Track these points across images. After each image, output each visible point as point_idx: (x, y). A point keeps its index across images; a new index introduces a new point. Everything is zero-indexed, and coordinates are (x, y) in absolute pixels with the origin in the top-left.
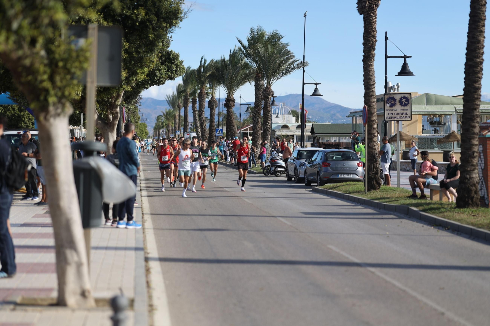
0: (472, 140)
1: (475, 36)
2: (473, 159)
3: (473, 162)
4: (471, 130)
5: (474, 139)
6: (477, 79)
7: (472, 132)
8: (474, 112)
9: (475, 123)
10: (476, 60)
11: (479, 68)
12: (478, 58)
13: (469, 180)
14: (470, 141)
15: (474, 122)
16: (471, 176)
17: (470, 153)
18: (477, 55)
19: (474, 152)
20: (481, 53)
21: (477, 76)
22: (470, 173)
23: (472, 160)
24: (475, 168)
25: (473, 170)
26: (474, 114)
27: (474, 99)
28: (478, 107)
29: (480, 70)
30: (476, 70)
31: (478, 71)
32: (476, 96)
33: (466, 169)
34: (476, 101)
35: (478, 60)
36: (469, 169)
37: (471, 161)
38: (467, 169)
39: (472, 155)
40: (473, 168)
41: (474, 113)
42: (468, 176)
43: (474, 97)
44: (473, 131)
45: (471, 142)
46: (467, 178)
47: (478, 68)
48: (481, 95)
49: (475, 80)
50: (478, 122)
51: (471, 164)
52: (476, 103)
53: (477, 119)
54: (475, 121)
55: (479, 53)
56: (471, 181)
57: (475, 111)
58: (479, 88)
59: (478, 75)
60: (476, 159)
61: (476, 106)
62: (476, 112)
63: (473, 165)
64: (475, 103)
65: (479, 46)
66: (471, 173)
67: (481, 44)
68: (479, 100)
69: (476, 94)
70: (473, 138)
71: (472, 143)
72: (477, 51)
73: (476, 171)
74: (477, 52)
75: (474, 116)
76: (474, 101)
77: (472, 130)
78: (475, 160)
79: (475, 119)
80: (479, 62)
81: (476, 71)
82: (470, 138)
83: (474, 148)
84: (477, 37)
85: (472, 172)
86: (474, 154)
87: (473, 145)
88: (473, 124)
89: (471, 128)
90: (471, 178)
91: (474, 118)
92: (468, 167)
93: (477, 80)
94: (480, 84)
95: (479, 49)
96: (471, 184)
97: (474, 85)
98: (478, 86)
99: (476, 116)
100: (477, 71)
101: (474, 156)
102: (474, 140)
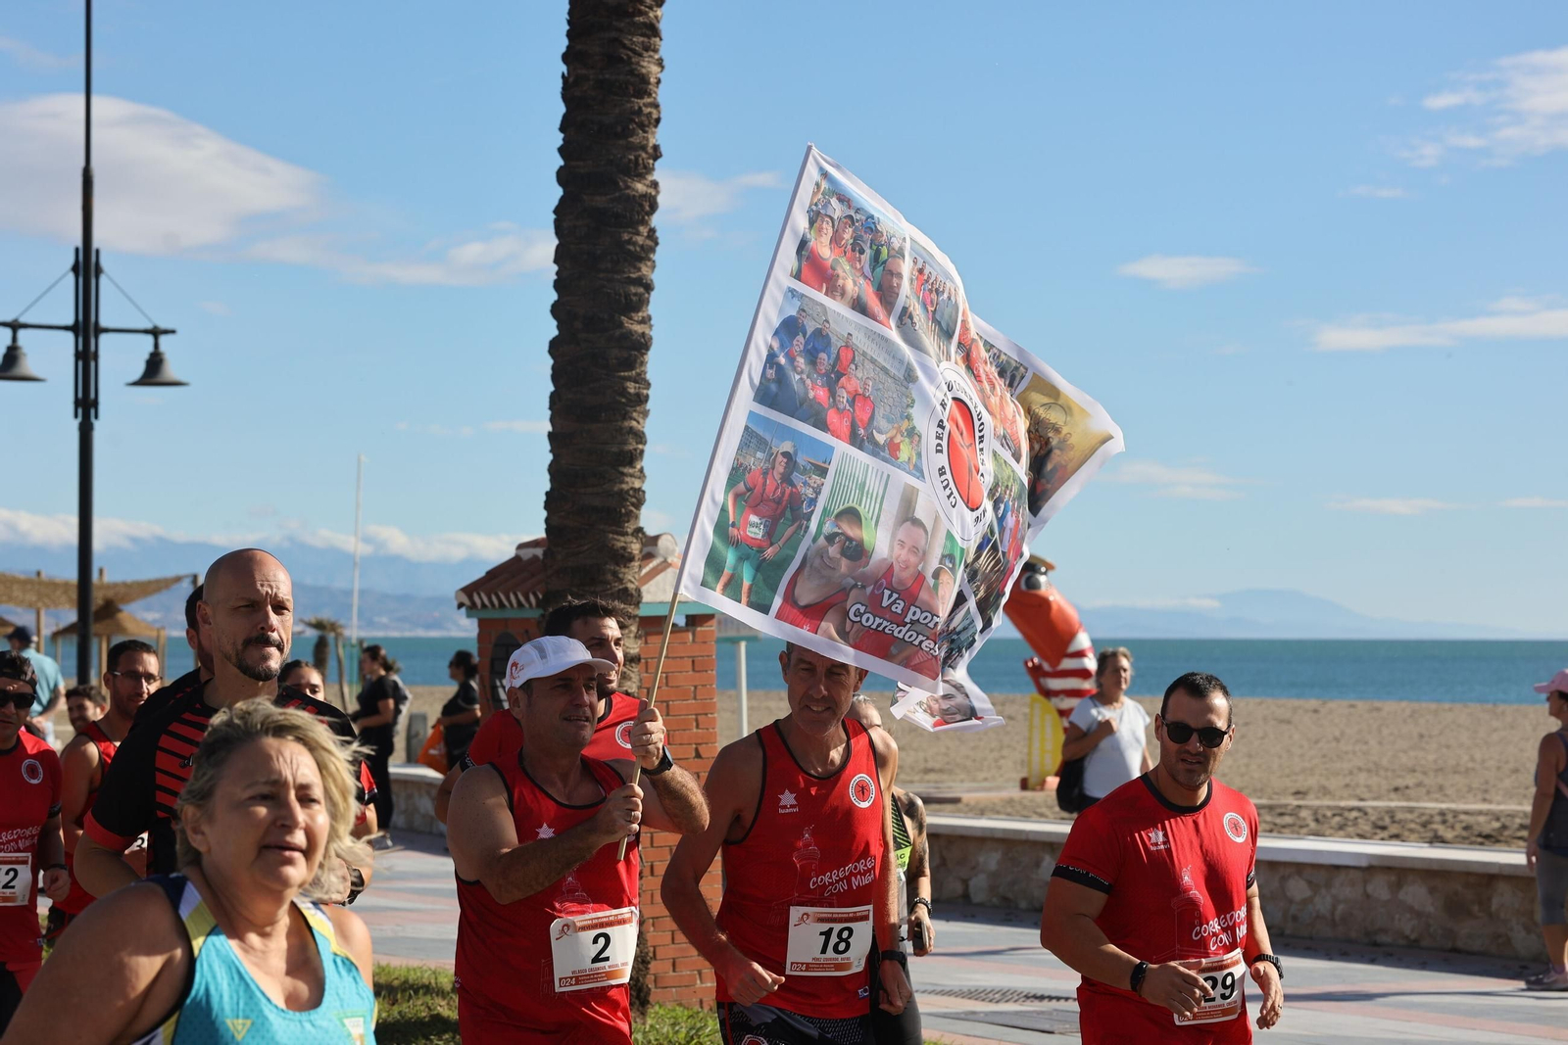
1: (624, 54)
4: (609, 577)
6: (633, 289)
7: (618, 586)
8: (622, 474)
9: (629, 539)
10: (628, 187)
11: (643, 230)
12: (641, 177)
15: (625, 534)
18: (632, 157)
20: (650, 151)
21: (633, 276)
26: (625, 487)
27: (623, 400)
28: (640, 446)
29: (649, 243)
30: (629, 242)
31: (642, 247)
32: (631, 387)
34: (635, 415)
35: (640, 187)
41: (621, 481)
43: (624, 392)
44: (621, 581)
47: (638, 233)
48: (648, 385)
49: (627, 296)
50: (640, 530)
52: (634, 423)
53: (637, 517)
54: (630, 527)
55: (644, 148)
57: (627, 470)
58: (643, 345)
59: (639, 270)
61: (632, 445)
62: (632, 476)
64: (626, 424)
65: (647, 110)
67: (649, 100)
68: (638, 408)
69: (633, 373)
72: (633, 133)
74: (634, 140)
75: (622, 496)
76: (626, 416)
77: (615, 574)
79: (631, 516)
80: (644, 196)
81: (631, 248)
84: (635, 60)
88: (619, 542)
89: (611, 567)
91: (623, 510)
93: (635, 294)
94: (646, 320)
95: (643, 127)
97: (621, 325)
98: (638, 328)
99: (634, 500)
100: (638, 249)
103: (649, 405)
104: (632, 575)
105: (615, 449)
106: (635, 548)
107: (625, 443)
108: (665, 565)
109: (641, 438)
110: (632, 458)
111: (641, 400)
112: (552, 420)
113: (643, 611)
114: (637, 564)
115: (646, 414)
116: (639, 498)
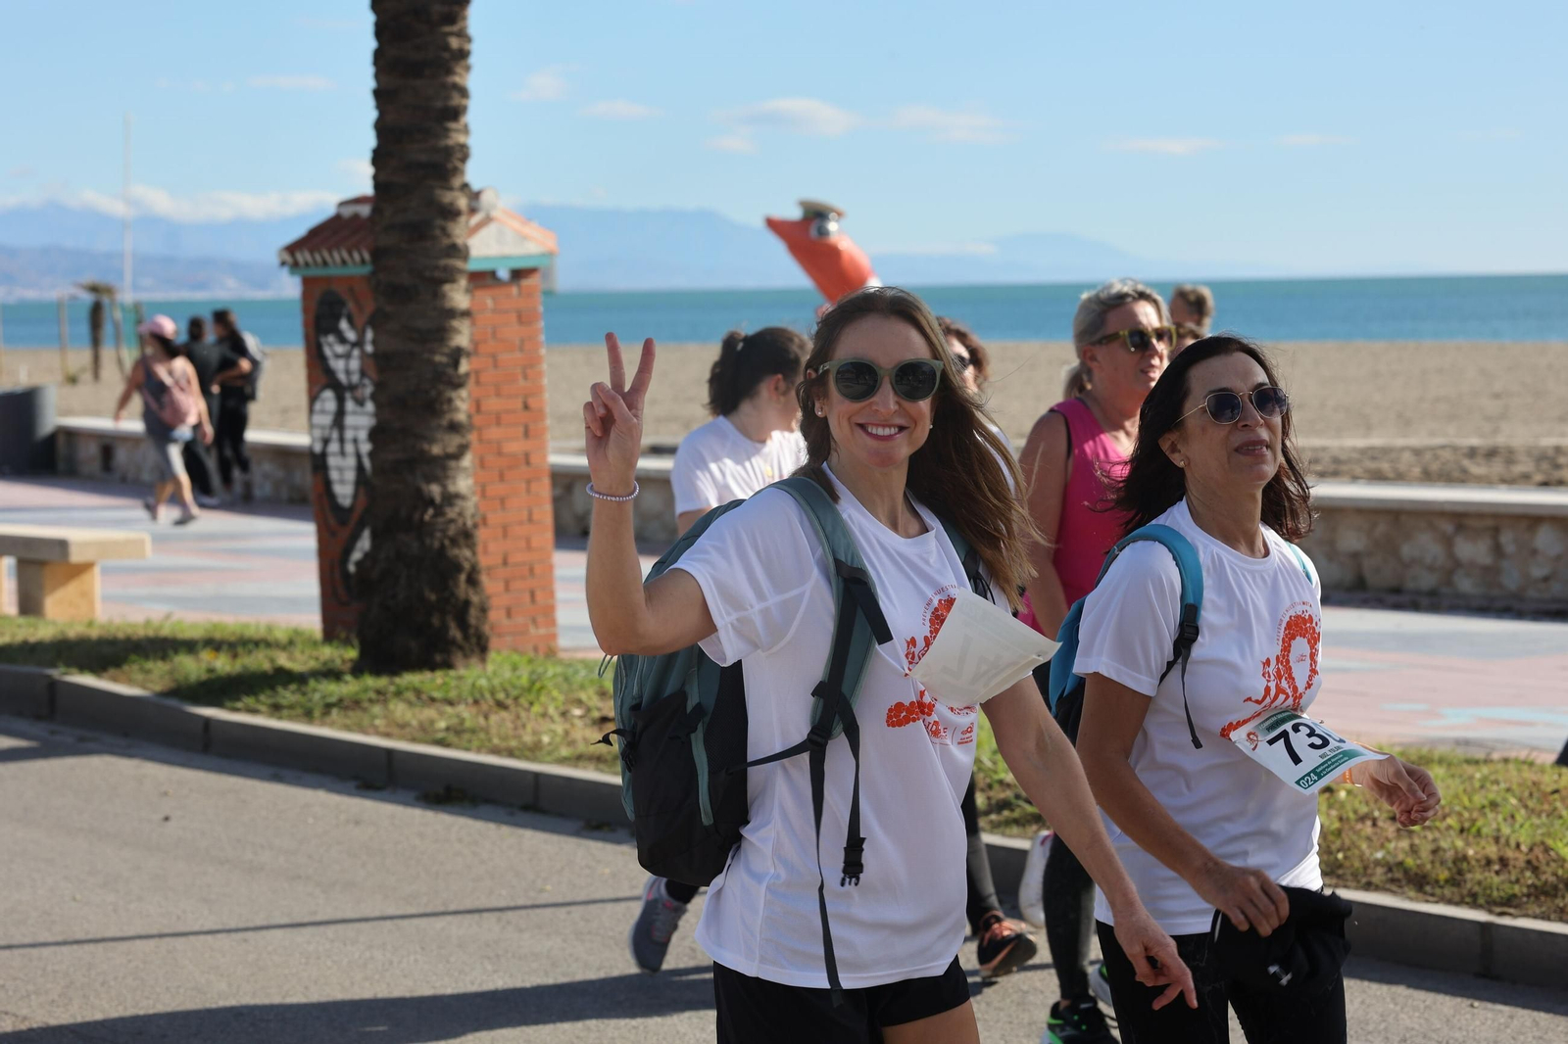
0: (447, 287)
2: (453, 394)
3: (457, 410)
4: (438, 232)
5: (452, 280)
7: (446, 242)
8: (447, 130)
9: (456, 194)
13: (439, 511)
14: (438, 296)
15: (451, 189)
16: (452, 488)
17: (438, 358)
19: (457, 354)
22: (445, 468)
23: (450, 401)
24: (464, 441)
25: (457, 456)
26: (450, 142)
27: (447, 56)
32: (454, 43)
33: (422, 452)
34: (458, 69)
36: (436, 450)
37: (445, 407)
38: (426, 446)
39: (450, 371)
40: (453, 442)
41: (447, 137)
42: (435, 490)
43: (446, 47)
44: (448, 236)
45: (444, 296)
46: (431, 502)
48: (469, 40)
50: (465, 186)
51: (444, 422)
52: (457, 79)
54: (456, 182)
56: (451, 513)
57: (452, 125)
60: (463, 393)
61: (456, 100)
62: (457, 131)
63: (454, 428)
64: (450, 79)
66: (450, 473)
68: (463, 63)
69: (455, 28)
70: (450, 276)
71: (448, 305)
73: (467, 461)
75: (449, 152)
76: (450, 72)
77: (444, 230)
78: (462, 400)
79: (457, 171)
82: (437, 274)
83: (457, 331)
85: (452, 464)
86: (456, 364)
87: (453, 313)
88: (447, 197)
89: (439, 222)
90: (450, 498)
91: (450, 166)
92: (432, 441)
96: (452, 530)
99: (460, 155)
101: (459, 377)
102: (455, 286)
103: (473, 60)
104: (458, 231)
105: (439, 104)
106: (462, 203)
107: (448, 97)
108: (488, 220)
109: (464, 92)
110: (456, 113)
111: (463, 55)
112: (377, 76)
113: (472, 266)
114: (463, 219)
115: (468, 68)
116: (463, 152)
